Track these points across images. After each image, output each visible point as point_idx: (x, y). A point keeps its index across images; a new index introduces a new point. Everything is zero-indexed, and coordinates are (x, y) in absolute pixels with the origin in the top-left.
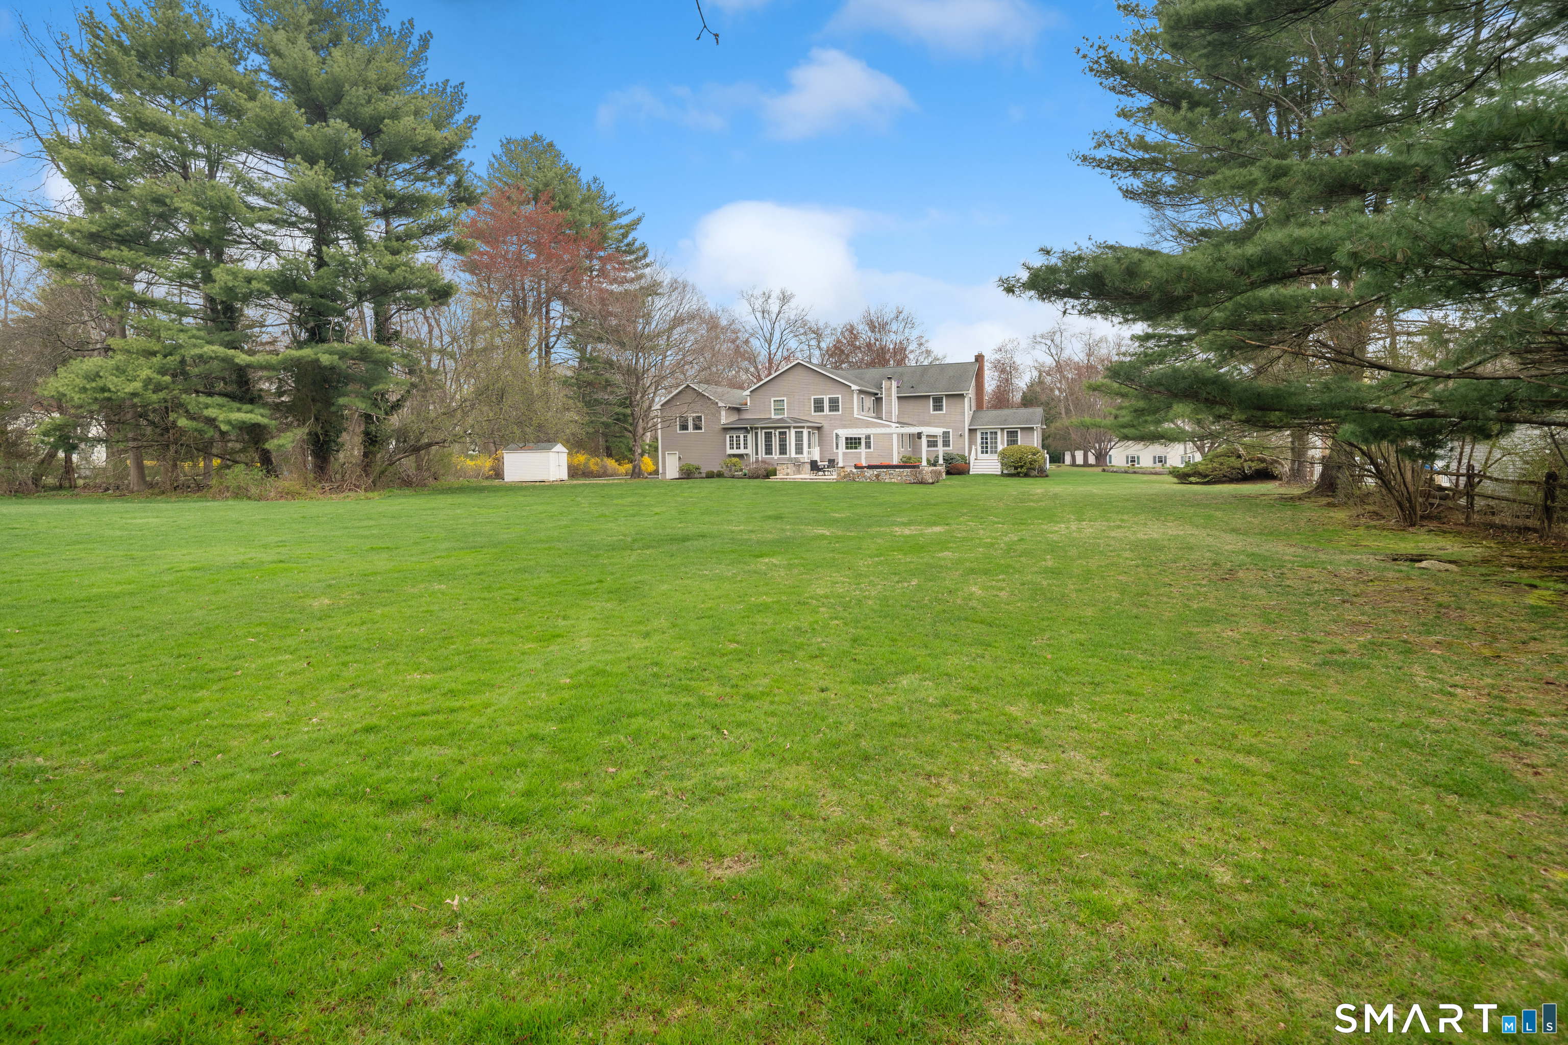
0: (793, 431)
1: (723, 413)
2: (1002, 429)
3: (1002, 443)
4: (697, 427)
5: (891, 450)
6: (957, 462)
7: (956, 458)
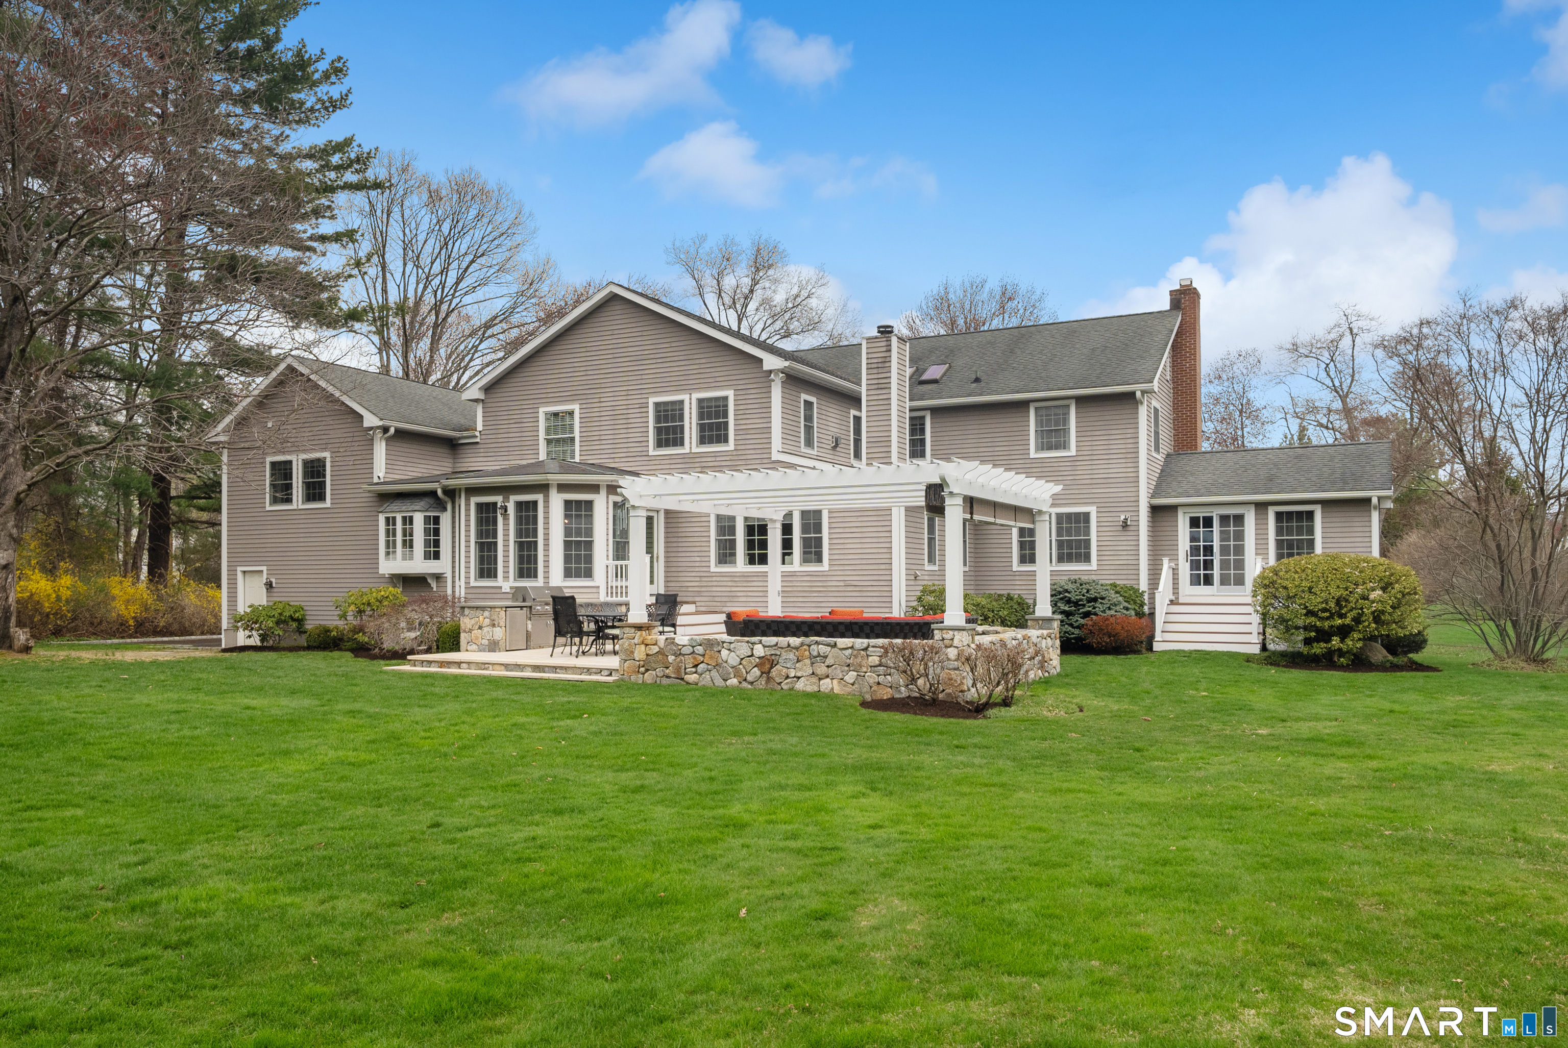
0: (557, 501)
1: (380, 450)
2: (1261, 507)
3: (1261, 550)
4: (315, 492)
5: (887, 567)
6: (1104, 611)
7: (1103, 598)
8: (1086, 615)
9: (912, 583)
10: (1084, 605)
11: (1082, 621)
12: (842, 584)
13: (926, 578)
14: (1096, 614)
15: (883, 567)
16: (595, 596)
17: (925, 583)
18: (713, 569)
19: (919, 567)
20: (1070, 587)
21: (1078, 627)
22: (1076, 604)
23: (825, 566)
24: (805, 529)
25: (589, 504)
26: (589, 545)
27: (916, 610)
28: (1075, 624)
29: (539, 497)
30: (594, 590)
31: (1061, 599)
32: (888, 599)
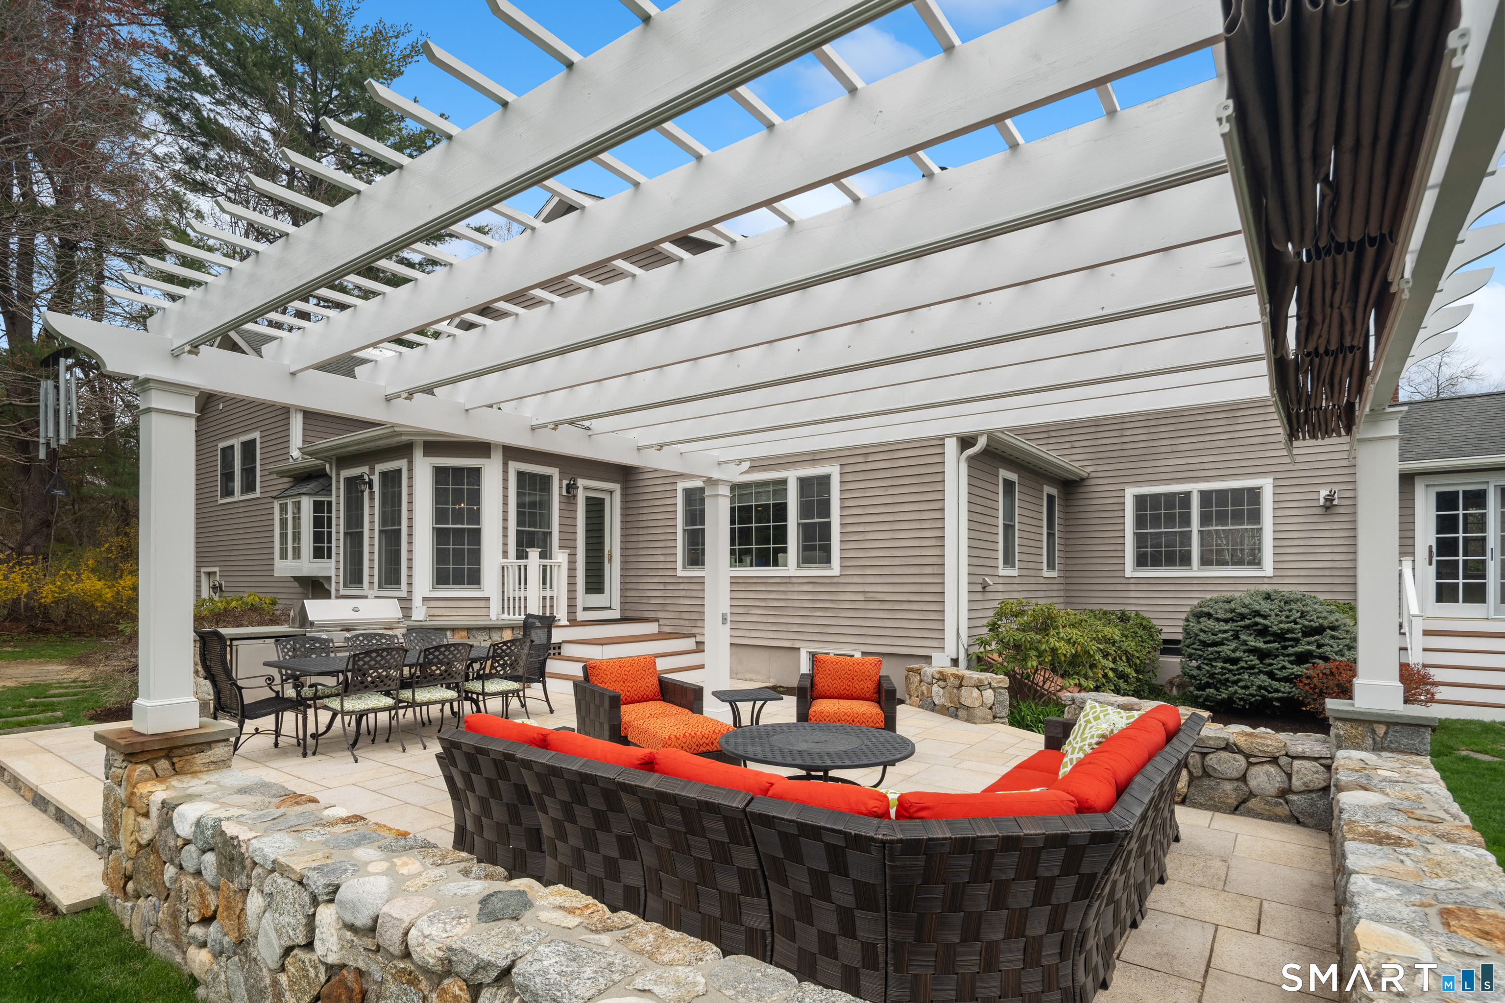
0: (424, 468)
1: (297, 424)
4: (249, 481)
5: (936, 570)
6: (1340, 653)
7: (1333, 628)
8: (1302, 659)
9: (979, 597)
10: (1297, 641)
11: (1296, 669)
12: (860, 597)
13: (1001, 588)
14: (1326, 659)
15: (929, 570)
16: (483, 612)
17: (1000, 596)
18: (680, 573)
19: (990, 571)
20: (1265, 607)
21: (1286, 679)
22: (1280, 637)
23: (835, 568)
24: (805, 510)
25: (476, 473)
26: (476, 536)
27: (983, 643)
28: (1280, 674)
29: (402, 464)
30: (482, 604)
31: (1247, 627)
32: (937, 626)
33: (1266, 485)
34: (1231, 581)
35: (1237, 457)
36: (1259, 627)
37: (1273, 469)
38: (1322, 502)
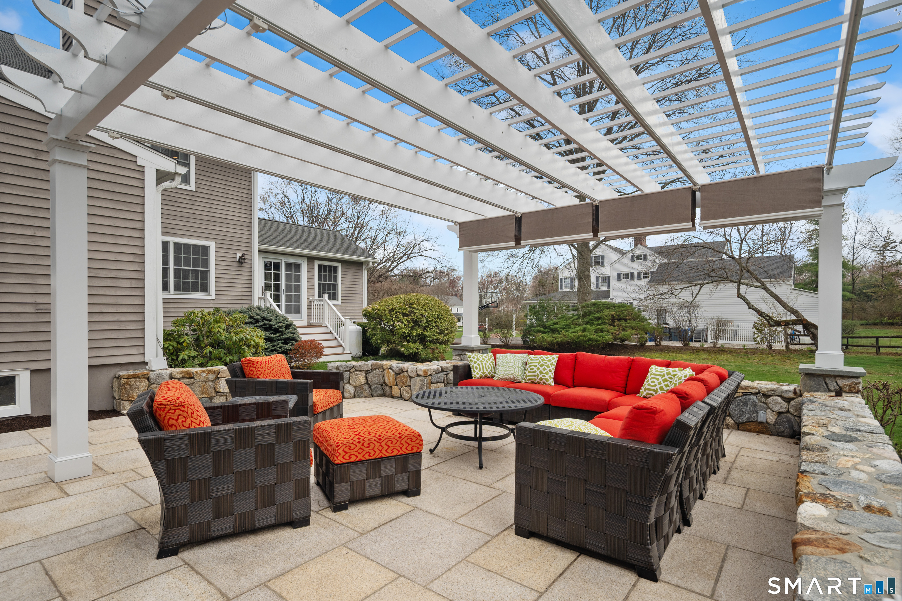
2: (311, 259)
3: (310, 289)
33: (212, 245)
34: (193, 301)
35: (196, 225)
36: (268, 326)
37: (215, 237)
38: (237, 260)
